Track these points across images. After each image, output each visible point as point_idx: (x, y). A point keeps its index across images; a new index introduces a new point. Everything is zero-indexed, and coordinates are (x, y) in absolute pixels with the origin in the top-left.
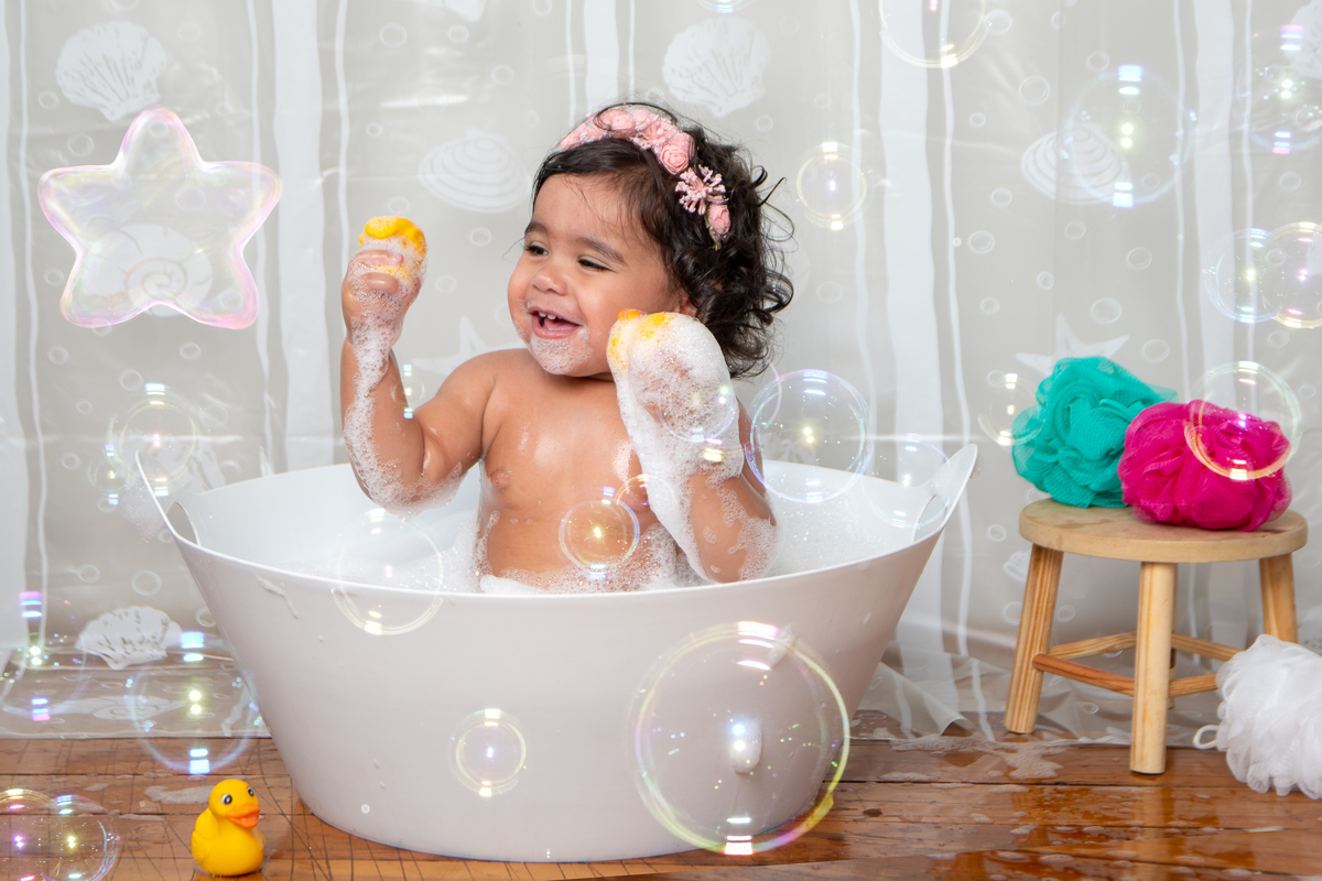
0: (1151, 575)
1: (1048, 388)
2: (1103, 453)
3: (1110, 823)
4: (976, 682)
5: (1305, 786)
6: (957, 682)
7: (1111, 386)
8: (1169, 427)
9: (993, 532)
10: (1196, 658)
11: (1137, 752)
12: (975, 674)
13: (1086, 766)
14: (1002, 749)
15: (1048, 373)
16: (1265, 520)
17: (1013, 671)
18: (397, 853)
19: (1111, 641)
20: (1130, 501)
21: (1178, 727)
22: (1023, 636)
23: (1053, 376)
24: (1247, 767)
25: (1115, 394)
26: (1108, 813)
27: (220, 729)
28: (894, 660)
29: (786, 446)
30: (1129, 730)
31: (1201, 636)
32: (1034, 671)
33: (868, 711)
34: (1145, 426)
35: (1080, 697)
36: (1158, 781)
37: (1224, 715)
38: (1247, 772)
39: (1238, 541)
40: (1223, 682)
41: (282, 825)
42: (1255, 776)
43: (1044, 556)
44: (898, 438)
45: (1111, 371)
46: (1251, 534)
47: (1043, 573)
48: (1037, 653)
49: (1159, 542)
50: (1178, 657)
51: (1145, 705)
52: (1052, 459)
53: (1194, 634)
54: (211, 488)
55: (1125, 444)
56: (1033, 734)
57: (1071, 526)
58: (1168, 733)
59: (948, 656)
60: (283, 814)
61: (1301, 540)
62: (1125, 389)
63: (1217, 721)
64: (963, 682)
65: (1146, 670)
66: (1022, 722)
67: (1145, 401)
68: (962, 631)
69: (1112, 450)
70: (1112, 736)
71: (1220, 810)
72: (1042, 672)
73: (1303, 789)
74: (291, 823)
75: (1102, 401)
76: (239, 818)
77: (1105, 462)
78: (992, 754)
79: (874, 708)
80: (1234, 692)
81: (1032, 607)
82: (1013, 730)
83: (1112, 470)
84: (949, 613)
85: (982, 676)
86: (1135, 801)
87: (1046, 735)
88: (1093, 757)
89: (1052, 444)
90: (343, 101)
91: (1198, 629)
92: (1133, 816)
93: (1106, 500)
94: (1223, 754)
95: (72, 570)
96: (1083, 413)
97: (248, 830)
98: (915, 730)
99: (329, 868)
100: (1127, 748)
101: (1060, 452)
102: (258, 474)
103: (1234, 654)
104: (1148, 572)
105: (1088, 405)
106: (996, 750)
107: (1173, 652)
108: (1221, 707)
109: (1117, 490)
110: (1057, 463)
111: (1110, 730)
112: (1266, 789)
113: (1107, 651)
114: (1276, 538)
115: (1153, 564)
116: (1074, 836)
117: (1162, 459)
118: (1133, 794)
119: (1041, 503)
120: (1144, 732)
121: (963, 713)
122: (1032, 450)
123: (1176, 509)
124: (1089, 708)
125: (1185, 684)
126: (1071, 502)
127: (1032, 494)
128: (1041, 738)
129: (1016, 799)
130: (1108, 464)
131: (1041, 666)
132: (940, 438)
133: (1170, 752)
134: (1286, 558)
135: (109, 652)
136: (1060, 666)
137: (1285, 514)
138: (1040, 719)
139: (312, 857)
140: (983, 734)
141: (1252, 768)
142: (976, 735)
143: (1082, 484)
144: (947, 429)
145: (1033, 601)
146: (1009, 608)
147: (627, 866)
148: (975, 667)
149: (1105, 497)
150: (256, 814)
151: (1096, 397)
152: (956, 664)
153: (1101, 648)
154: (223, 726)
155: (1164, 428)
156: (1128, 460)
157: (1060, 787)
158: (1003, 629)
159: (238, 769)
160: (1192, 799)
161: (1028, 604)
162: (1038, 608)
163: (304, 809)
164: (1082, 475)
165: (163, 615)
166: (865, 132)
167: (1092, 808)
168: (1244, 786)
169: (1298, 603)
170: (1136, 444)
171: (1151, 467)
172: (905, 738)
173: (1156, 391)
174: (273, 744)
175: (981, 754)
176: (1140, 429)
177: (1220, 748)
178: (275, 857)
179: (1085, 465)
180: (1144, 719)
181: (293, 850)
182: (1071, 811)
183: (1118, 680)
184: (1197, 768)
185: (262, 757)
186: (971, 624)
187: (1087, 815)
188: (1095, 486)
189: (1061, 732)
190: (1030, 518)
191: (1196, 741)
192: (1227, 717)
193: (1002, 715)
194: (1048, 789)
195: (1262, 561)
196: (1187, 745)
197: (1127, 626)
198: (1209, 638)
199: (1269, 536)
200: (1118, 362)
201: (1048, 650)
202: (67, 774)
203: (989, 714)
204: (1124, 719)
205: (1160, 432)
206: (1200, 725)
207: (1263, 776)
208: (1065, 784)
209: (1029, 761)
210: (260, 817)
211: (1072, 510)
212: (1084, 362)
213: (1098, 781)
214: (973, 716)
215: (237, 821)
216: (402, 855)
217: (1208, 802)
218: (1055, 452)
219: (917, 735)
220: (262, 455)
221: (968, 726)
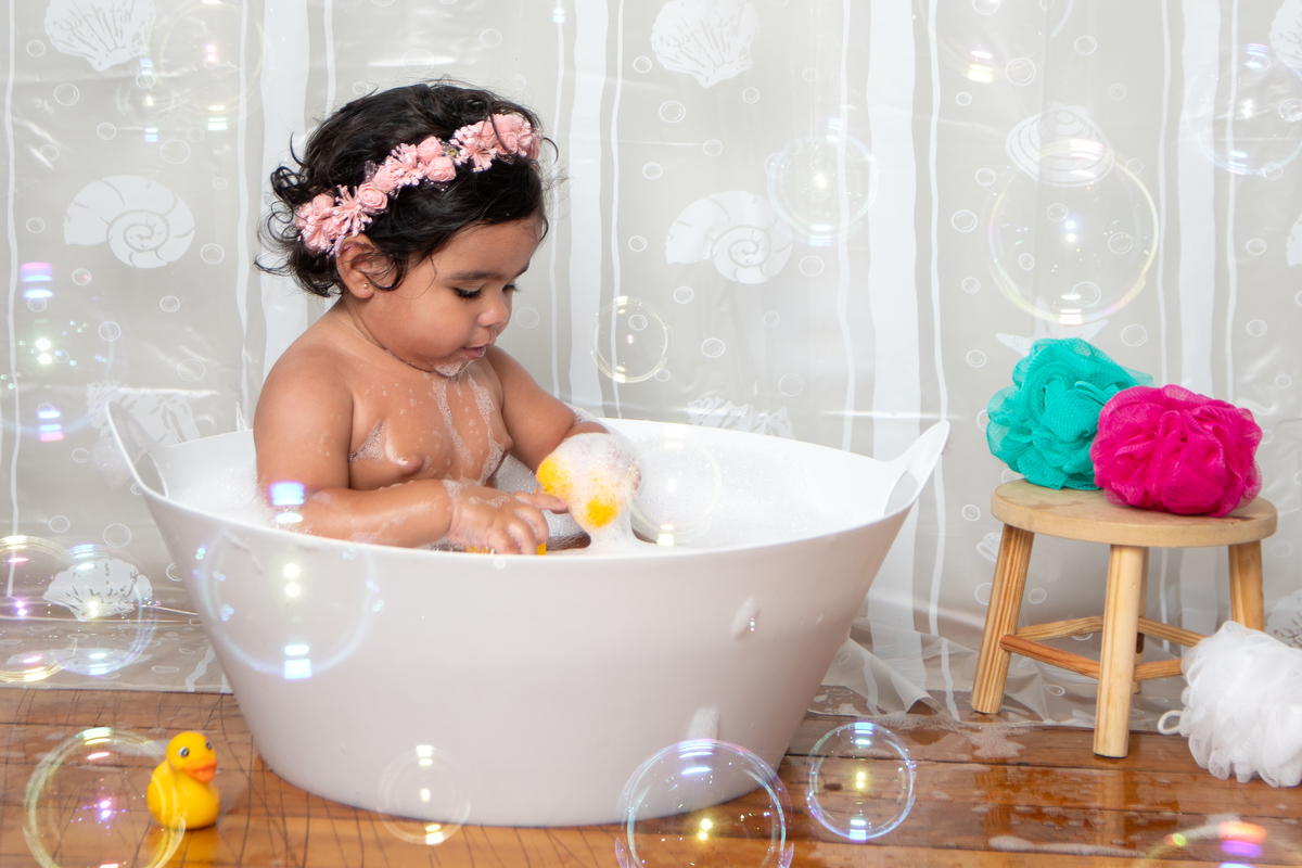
0: (1120, 558)
1: (1025, 368)
2: (1077, 435)
3: (1069, 804)
4: (945, 661)
5: (1266, 774)
6: (925, 661)
7: (1087, 368)
8: (1142, 411)
9: (967, 511)
10: (1166, 644)
11: (1100, 735)
12: (945, 653)
13: (1050, 748)
14: (967, 728)
15: (1026, 354)
16: (1236, 506)
17: (981, 652)
18: (355, 812)
19: (1080, 624)
20: (1102, 484)
21: (1143, 712)
22: (992, 615)
23: (1031, 356)
24: (1208, 754)
25: (1091, 377)
26: (1068, 795)
27: (183, 683)
28: (864, 637)
29: (763, 418)
30: (1093, 713)
31: (1170, 622)
32: (1001, 651)
33: (834, 687)
34: (1119, 408)
35: (1047, 679)
36: (1121, 764)
37: (1187, 700)
38: (1208, 759)
39: (1208, 527)
40: (1188, 668)
41: (239, 782)
42: (1216, 762)
43: (1017, 536)
44: (875, 414)
45: (1088, 354)
46: (1220, 520)
47: (1014, 553)
48: (1005, 633)
49: (1129, 525)
50: (1147, 642)
51: (1109, 688)
52: (1025, 439)
53: (1165, 621)
54: (185, 441)
55: (1098, 427)
56: (999, 714)
57: (1042, 507)
58: (1132, 717)
59: (918, 634)
60: (242, 770)
61: (1270, 527)
62: (1101, 371)
63: (1181, 707)
64: (932, 661)
65: (1112, 653)
66: (988, 702)
67: (1119, 385)
68: (933, 610)
69: (1086, 432)
70: (1077, 719)
71: (1181, 795)
72: (1010, 652)
73: (1263, 777)
74: (249, 779)
75: (1078, 383)
76: (196, 771)
77: (1078, 444)
78: (956, 733)
79: (841, 684)
80: (1198, 678)
81: (1002, 587)
82: (979, 710)
83: (1085, 453)
84: (922, 591)
85: (950, 655)
86: (1096, 783)
87: (1011, 716)
88: (1057, 739)
89: (1026, 425)
90: (330, 59)
91: (1168, 616)
92: (1095, 798)
93: (1079, 482)
94: (1185, 740)
95: (43, 520)
96: (1058, 394)
97: (205, 784)
98: (881, 707)
99: (284, 824)
100: (1091, 731)
101: (1034, 432)
102: (234, 429)
103: (1199, 640)
104: (1116, 554)
105: (1063, 385)
106: (961, 728)
107: (1140, 638)
108: (1185, 693)
109: (1089, 473)
110: (1031, 443)
111: (1075, 713)
112: (1227, 775)
113: (1076, 633)
114: (1245, 525)
115: (1121, 547)
116: (1033, 816)
117: (1134, 443)
118: (1095, 777)
119: (1014, 483)
120: (1107, 715)
121: (929, 692)
122: (1007, 430)
123: (1146, 493)
124: (1056, 690)
125: (1149, 669)
126: (1043, 484)
127: (1006, 474)
128: (1006, 719)
129: (979, 779)
130: (1082, 446)
131: (1009, 647)
132: (917, 415)
133: (1134, 737)
134: (1256, 545)
135: (75, 603)
136: (1027, 646)
137: (1255, 500)
138: (1006, 700)
139: (268, 814)
140: (950, 713)
141: (1213, 754)
142: (941, 713)
143: (1055, 465)
144: (924, 408)
145: (1003, 581)
146: (980, 589)
147: (584, 833)
148: (945, 646)
149: (1077, 479)
150: (212, 768)
151: (1071, 379)
152: (925, 643)
153: (1069, 631)
154: (187, 681)
155: (1137, 412)
156: (1101, 443)
157: (1022, 768)
158: (974, 609)
159: (200, 724)
160: (1153, 783)
161: (997, 584)
162: (1007, 587)
163: (263, 766)
164: (1056, 456)
165: (133, 568)
166: (851, 106)
167: (1053, 789)
168: (1206, 772)
169: (1266, 592)
170: (1109, 427)
171: (1123, 450)
172: (871, 714)
173: (1132, 375)
174: (235, 701)
175: (946, 732)
176: (1113, 412)
177: (1183, 734)
178: (232, 812)
179: (1059, 447)
180: (1108, 702)
181: (249, 806)
182: (1032, 792)
183: (1084, 663)
184: (1160, 753)
185: (224, 713)
186: (942, 603)
187: (1047, 795)
188: (1067, 468)
189: (1028, 714)
190: (1002, 498)
191: (1160, 727)
192: (1191, 703)
193: (968, 695)
194: (1011, 770)
195: (1231, 548)
196: (1152, 730)
197: (1094, 608)
198: (1180, 625)
199: (1238, 523)
200: (1095, 345)
201: (1016, 631)
202: (27, 724)
203: (956, 694)
204: (1088, 702)
205: (1133, 415)
206: (1163, 710)
207: (1225, 764)
208: (1027, 765)
209: (993, 741)
210: (217, 772)
211: (1044, 491)
212: (1061, 343)
213: (1060, 763)
214: (940, 695)
215: (192, 774)
216: (359, 814)
217: (1168, 786)
218: (1029, 432)
219: (883, 712)
220: (238, 410)
221: (934, 704)
